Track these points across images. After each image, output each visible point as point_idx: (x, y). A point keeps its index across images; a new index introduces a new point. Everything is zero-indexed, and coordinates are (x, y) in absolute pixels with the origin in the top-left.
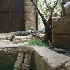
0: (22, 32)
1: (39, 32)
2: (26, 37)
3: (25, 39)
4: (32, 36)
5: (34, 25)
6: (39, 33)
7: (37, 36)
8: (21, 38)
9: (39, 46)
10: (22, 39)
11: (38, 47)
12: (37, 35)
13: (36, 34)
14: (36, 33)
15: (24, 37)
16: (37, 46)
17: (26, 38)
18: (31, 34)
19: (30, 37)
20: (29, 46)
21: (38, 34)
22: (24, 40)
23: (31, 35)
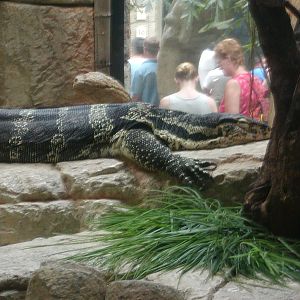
0: (17, 124)
1: (191, 129)
2: (66, 179)
3: (51, 198)
4: (127, 164)
5: (84, 49)
6: (197, 137)
7: (187, 171)
8: (13, 187)
9: (228, 271)
10: (25, 198)
11: (232, 288)
12: (183, 154)
13: (165, 142)
14: (164, 133)
15: (38, 175)
16: (214, 274)
17: (61, 188)
18: (108, 144)
19: (111, 179)
20: (131, 276)
21: (189, 143)
22: (43, 205)
23: (113, 151)
